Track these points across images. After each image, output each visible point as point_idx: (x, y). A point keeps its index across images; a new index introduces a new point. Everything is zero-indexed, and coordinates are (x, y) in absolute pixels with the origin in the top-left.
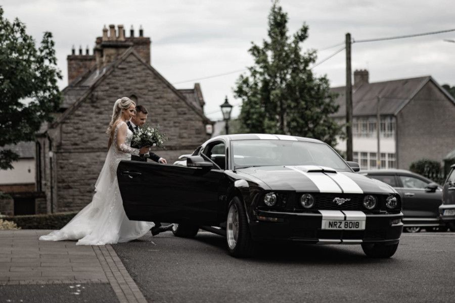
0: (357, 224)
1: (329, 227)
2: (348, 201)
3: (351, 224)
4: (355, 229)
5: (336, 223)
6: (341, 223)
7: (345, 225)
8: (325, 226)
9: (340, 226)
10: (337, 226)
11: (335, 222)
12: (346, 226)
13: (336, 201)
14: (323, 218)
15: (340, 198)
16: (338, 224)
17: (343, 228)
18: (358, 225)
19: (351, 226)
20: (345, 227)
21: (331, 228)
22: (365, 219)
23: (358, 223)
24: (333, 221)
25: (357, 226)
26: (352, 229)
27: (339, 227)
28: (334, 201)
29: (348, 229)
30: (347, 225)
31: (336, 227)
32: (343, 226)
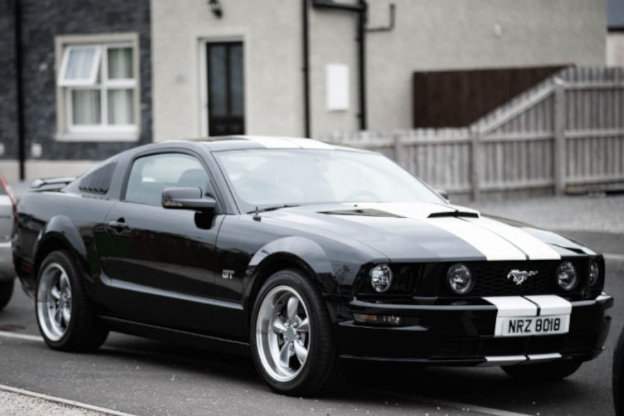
0: (557, 323)
1: (509, 331)
2: (533, 276)
3: (547, 322)
4: (554, 332)
5: (521, 323)
6: (530, 321)
7: (537, 325)
8: (501, 330)
9: (528, 329)
10: (524, 328)
11: (519, 321)
12: (539, 328)
13: (512, 277)
14: (499, 314)
15: (521, 270)
16: (526, 324)
17: (533, 332)
18: (558, 325)
19: (546, 327)
20: (537, 330)
21: (512, 334)
22: (570, 311)
23: (559, 320)
24: (517, 319)
25: (557, 327)
26: (549, 332)
27: (526, 330)
28: (509, 276)
29: (542, 333)
30: (540, 325)
31: (521, 331)
32: (532, 327)
